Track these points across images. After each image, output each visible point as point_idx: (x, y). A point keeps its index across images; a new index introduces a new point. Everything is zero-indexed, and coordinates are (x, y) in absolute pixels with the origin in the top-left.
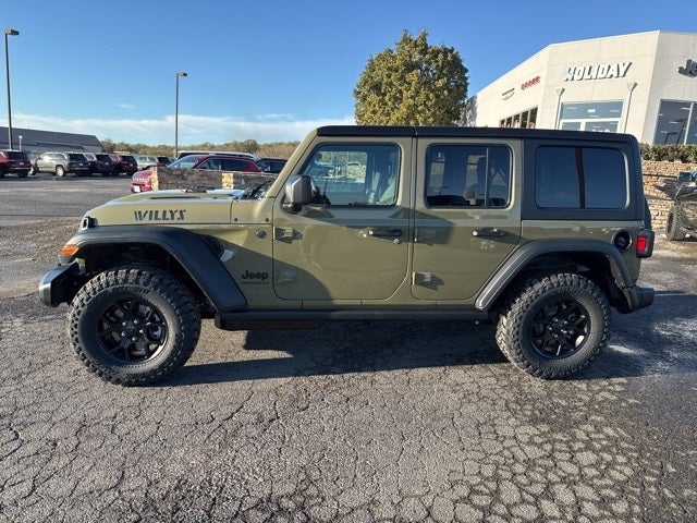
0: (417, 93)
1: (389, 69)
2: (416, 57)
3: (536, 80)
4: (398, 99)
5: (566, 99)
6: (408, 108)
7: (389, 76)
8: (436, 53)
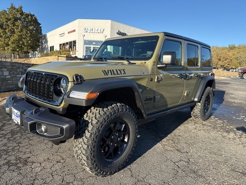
0: (22, 30)
1: (6, 19)
2: (19, 16)
3: (74, 31)
4: (13, 32)
5: (86, 38)
6: (19, 36)
7: (7, 22)
8: (27, 16)
